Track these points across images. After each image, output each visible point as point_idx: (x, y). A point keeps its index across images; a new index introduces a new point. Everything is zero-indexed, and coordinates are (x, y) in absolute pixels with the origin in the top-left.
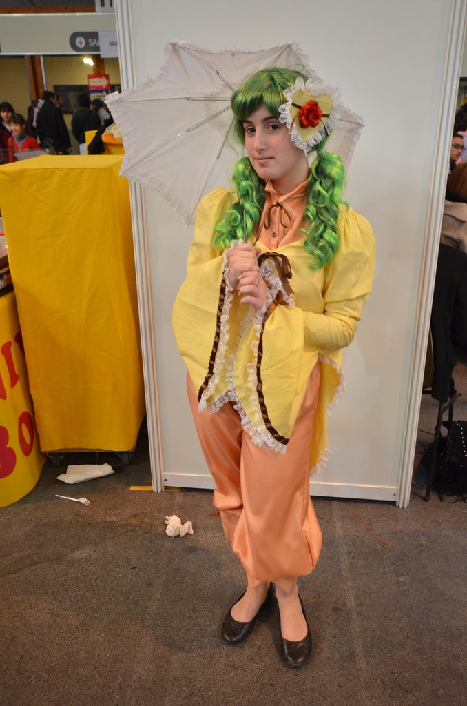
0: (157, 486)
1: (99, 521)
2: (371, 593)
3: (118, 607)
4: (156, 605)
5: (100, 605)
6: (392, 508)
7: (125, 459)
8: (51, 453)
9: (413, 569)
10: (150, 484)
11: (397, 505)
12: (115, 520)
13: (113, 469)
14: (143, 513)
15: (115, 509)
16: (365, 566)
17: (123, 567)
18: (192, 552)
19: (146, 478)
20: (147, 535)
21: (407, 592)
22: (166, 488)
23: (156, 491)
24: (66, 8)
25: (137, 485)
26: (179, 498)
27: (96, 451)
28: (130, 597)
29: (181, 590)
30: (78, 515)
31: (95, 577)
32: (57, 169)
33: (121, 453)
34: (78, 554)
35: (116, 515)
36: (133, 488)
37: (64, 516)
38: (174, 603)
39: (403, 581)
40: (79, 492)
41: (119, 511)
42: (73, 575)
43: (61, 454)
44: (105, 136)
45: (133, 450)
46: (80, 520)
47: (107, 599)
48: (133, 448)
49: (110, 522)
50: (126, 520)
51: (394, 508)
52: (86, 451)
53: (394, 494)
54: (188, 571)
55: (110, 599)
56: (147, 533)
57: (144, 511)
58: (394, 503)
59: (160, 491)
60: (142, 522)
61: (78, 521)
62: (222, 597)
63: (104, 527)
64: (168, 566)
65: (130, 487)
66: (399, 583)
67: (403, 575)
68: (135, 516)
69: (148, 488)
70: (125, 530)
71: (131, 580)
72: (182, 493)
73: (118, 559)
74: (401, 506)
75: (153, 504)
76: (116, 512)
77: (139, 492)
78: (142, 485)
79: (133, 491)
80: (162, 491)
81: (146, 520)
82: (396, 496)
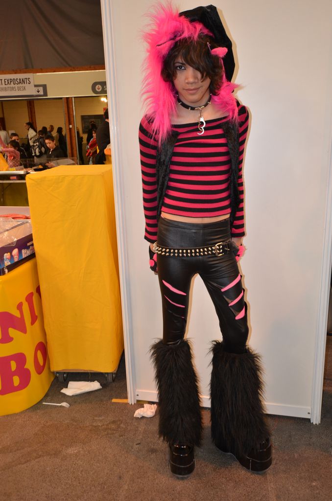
0: (131, 400)
1: (87, 425)
2: (289, 494)
3: (96, 495)
4: (124, 495)
5: (83, 493)
6: (308, 424)
7: (110, 379)
8: (57, 373)
9: (323, 476)
10: (126, 398)
11: (311, 422)
12: (99, 424)
13: (101, 385)
14: (120, 421)
15: (100, 416)
16: (285, 471)
17: (102, 463)
18: (154, 452)
19: (123, 393)
20: (121, 437)
21: (319, 495)
22: (138, 401)
23: (130, 404)
24: (90, 67)
25: (117, 398)
27: (89, 371)
28: (106, 487)
29: (143, 484)
30: (73, 420)
31: (81, 469)
32: (67, 176)
33: (107, 373)
34: (71, 451)
35: (101, 421)
36: (114, 400)
37: (63, 420)
38: (137, 494)
39: (315, 486)
40: (75, 402)
41: (103, 418)
42: (66, 467)
43: (64, 373)
44: (107, 150)
45: (115, 372)
46: (75, 424)
47: (89, 487)
48: (115, 370)
49: (95, 427)
50: (107, 425)
52: (82, 371)
53: (309, 413)
54: (149, 468)
55: (91, 488)
56: (122, 436)
57: (121, 418)
58: (309, 420)
59: (133, 404)
60: (119, 427)
61: (73, 425)
62: (173, 491)
63: (91, 430)
64: (135, 463)
65: (112, 399)
66: (311, 487)
67: (315, 480)
68: (114, 422)
69: (124, 401)
70: (106, 433)
71: (107, 474)
73: (99, 456)
74: (314, 423)
75: (128, 413)
76: (101, 418)
77: (119, 403)
78: (120, 398)
79: (114, 403)
80: (135, 404)
81: (122, 425)
82: (310, 415)
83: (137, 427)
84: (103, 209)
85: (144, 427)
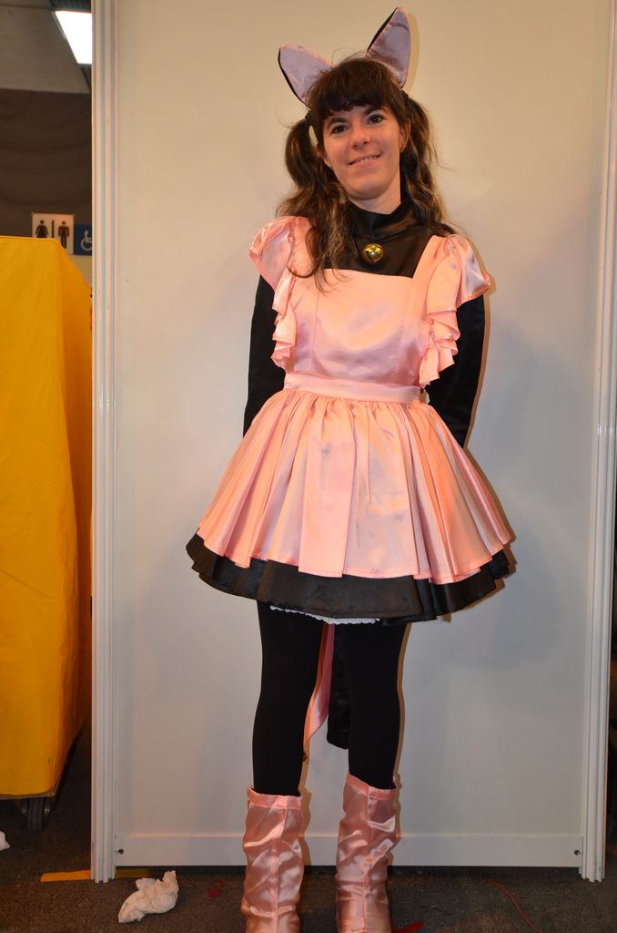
0: (102, 869)
6: (575, 883)
7: (34, 819)
10: (89, 868)
11: (584, 877)
13: (7, 839)
22: (118, 868)
23: (97, 881)
25: (56, 870)
33: (28, 801)
36: (47, 878)
45: (53, 794)
48: (49, 791)
51: (579, 882)
53: (576, 852)
58: (573, 872)
59: (105, 881)
65: (41, 875)
69: (79, 875)
74: (592, 880)
77: (62, 883)
78: (66, 869)
79: (47, 883)
80: (110, 880)
82: (579, 856)
84: (51, 332)
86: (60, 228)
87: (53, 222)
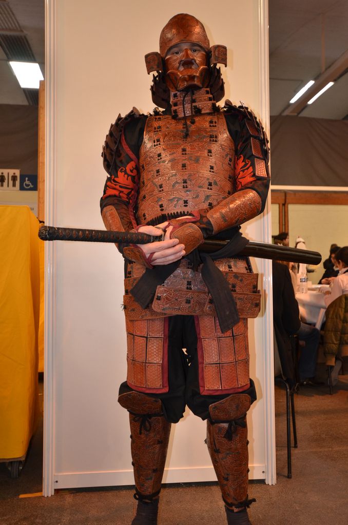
0: (48, 490)
6: (263, 486)
7: (15, 471)
10: (41, 491)
11: (267, 483)
14: (33, 516)
15: (4, 515)
22: (56, 491)
23: (46, 496)
25: (26, 493)
26: (69, 499)
33: (12, 463)
36: (22, 496)
48: (22, 457)
51: (265, 485)
53: (263, 472)
57: (35, 513)
58: (264, 481)
59: (50, 496)
65: (19, 495)
69: (38, 494)
72: (72, 495)
74: (270, 484)
75: (44, 506)
76: (5, 518)
77: (29, 498)
78: (30, 492)
79: (23, 498)
80: (52, 496)
81: (38, 520)
82: (264, 474)
83: (60, 519)
85: (68, 518)
86: (12, 176)
87: (8, 174)
